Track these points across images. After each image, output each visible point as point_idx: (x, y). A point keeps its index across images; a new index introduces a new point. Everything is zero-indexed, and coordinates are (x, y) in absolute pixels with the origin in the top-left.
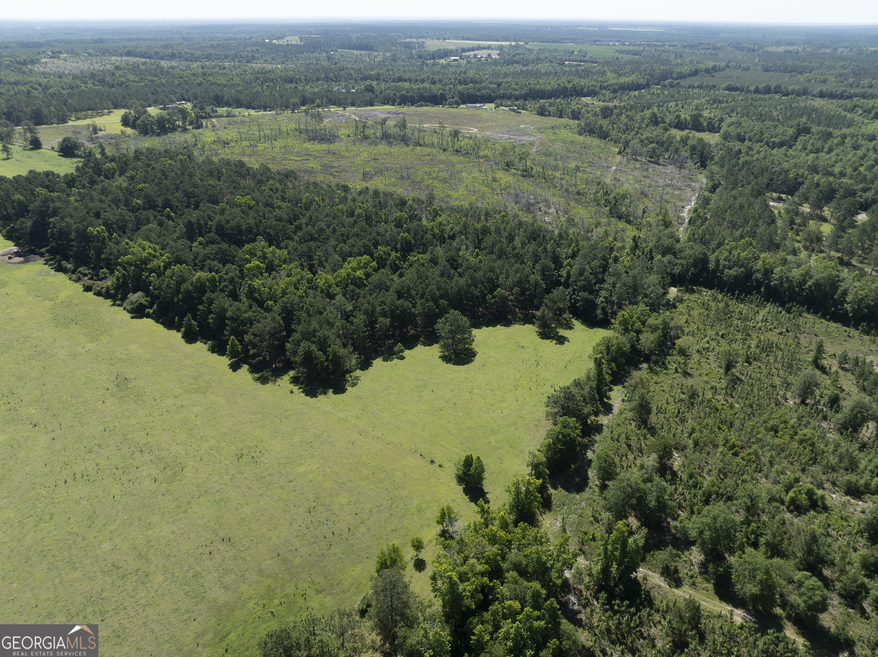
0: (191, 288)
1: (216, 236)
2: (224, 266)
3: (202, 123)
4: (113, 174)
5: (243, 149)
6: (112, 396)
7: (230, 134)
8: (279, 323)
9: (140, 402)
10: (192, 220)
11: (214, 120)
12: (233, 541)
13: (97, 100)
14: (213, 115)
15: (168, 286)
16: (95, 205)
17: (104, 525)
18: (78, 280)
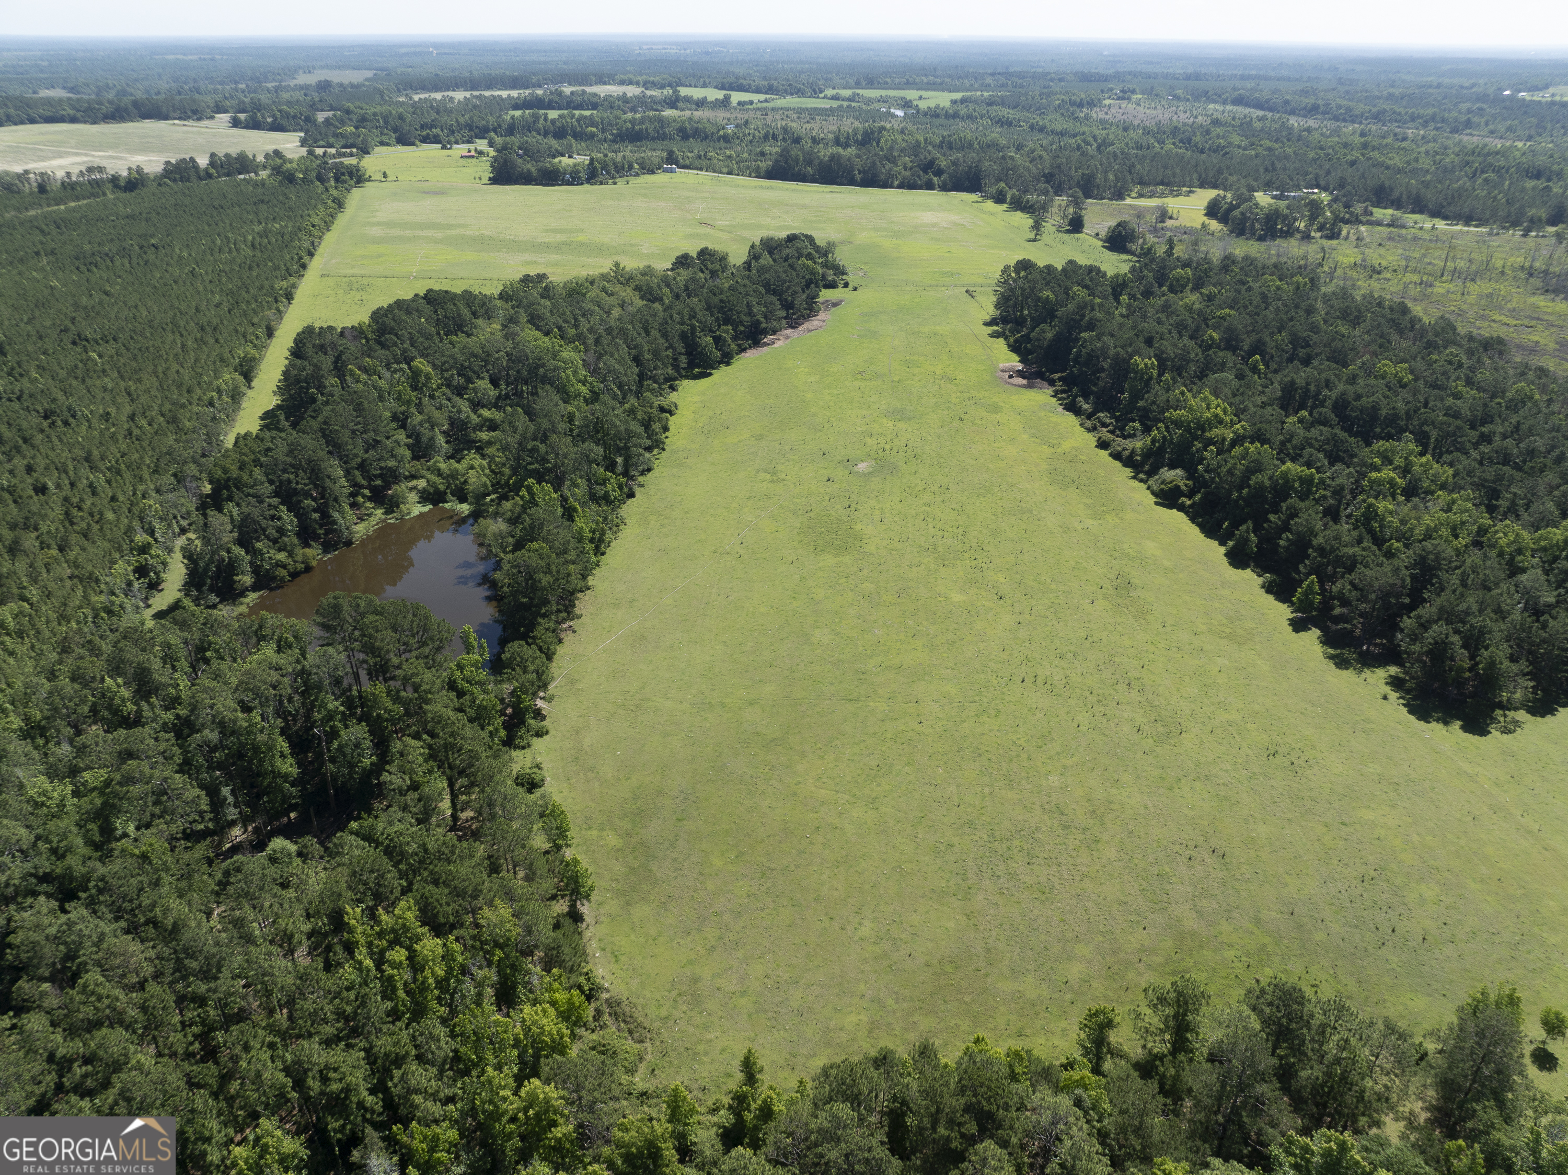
0: (1267, 483)
1: (1333, 416)
2: (1332, 464)
3: (1340, 231)
4: (1184, 287)
5: (1406, 286)
6: (1106, 598)
7: (1390, 257)
8: (1403, 581)
9: (1142, 621)
10: (1298, 381)
11: (1363, 228)
12: (1227, 859)
13: (1178, 171)
14: (1364, 219)
15: (1230, 472)
16: (1149, 326)
17: (1058, 754)
18: (1093, 429)
